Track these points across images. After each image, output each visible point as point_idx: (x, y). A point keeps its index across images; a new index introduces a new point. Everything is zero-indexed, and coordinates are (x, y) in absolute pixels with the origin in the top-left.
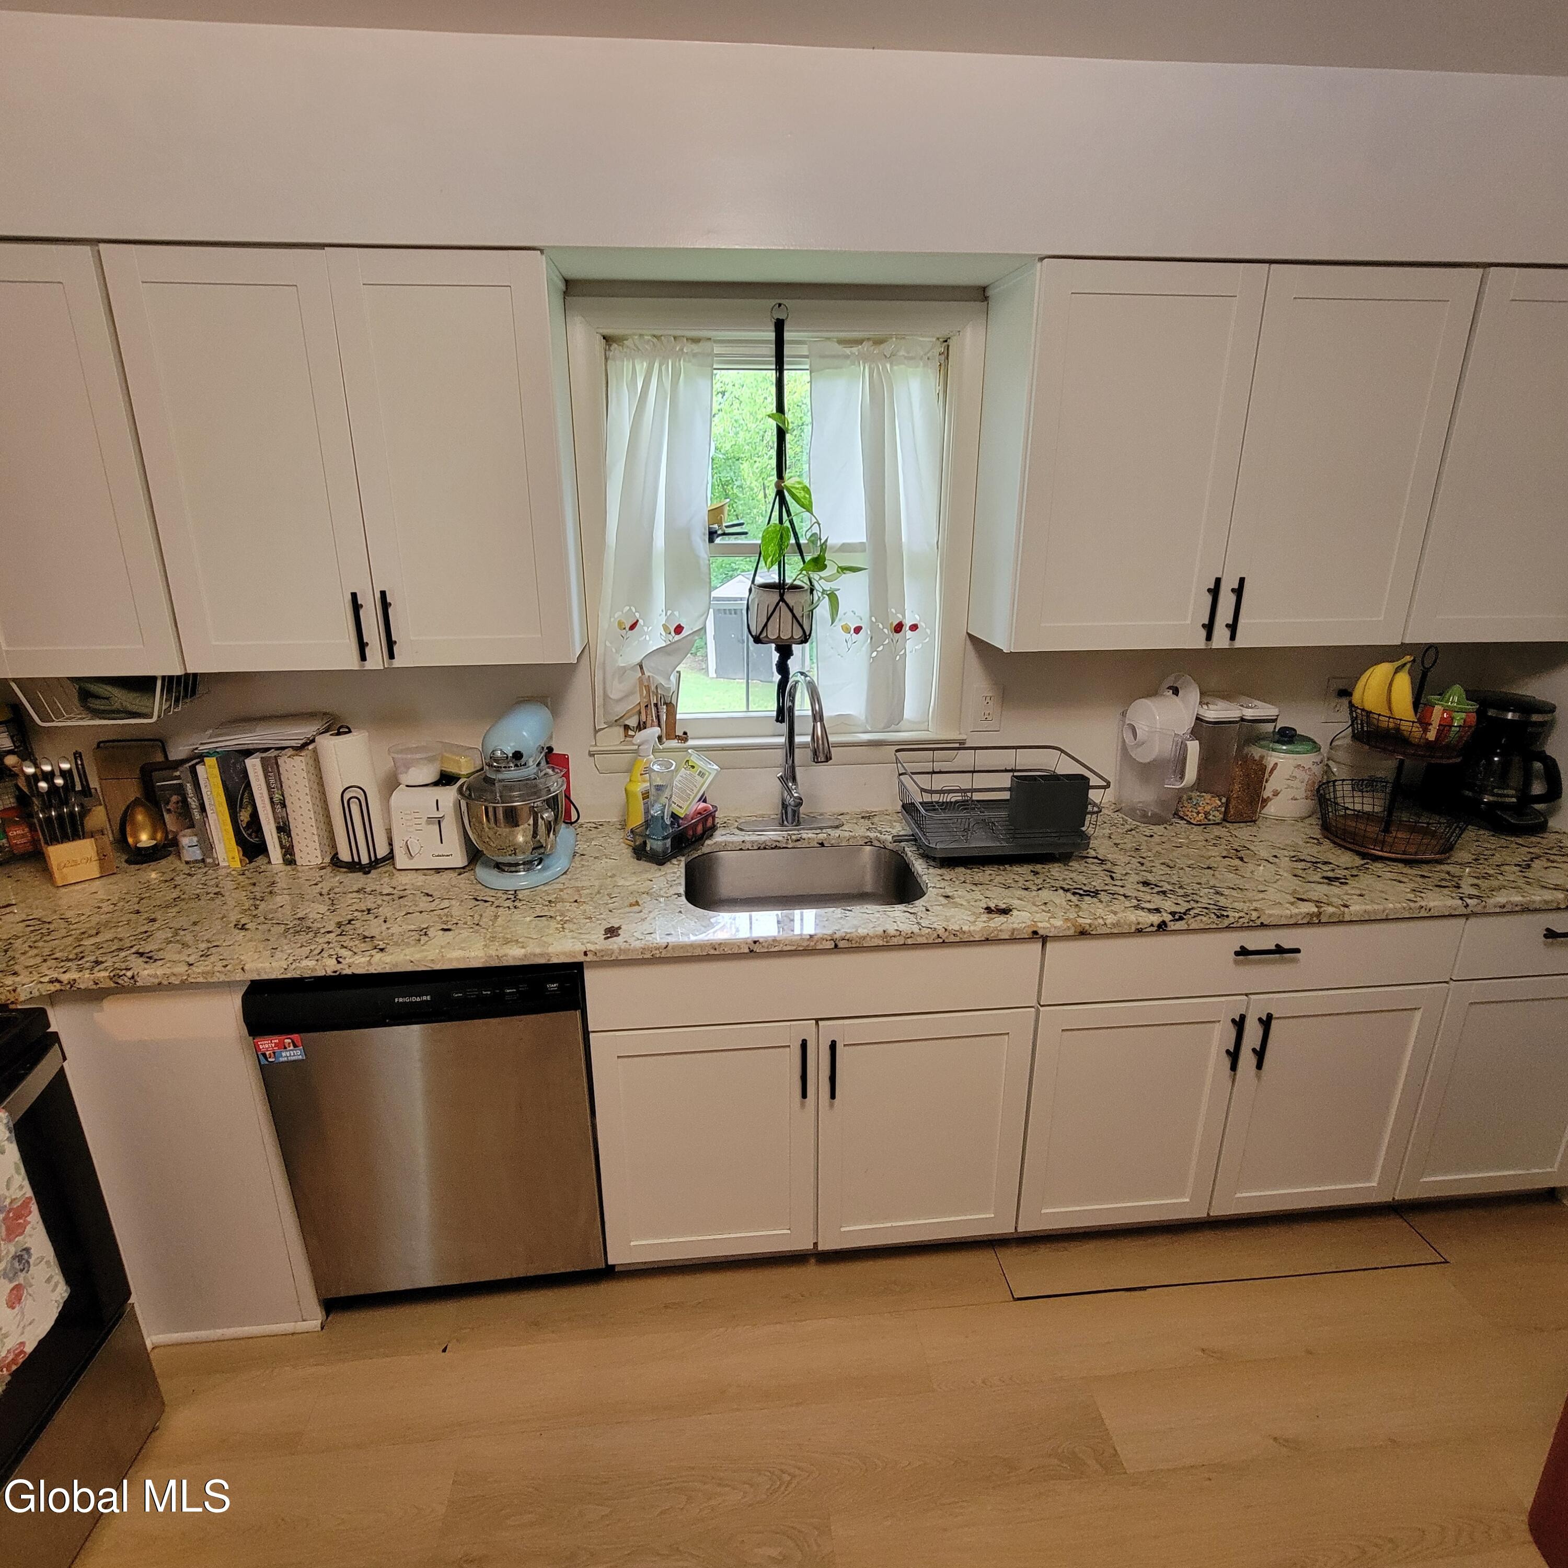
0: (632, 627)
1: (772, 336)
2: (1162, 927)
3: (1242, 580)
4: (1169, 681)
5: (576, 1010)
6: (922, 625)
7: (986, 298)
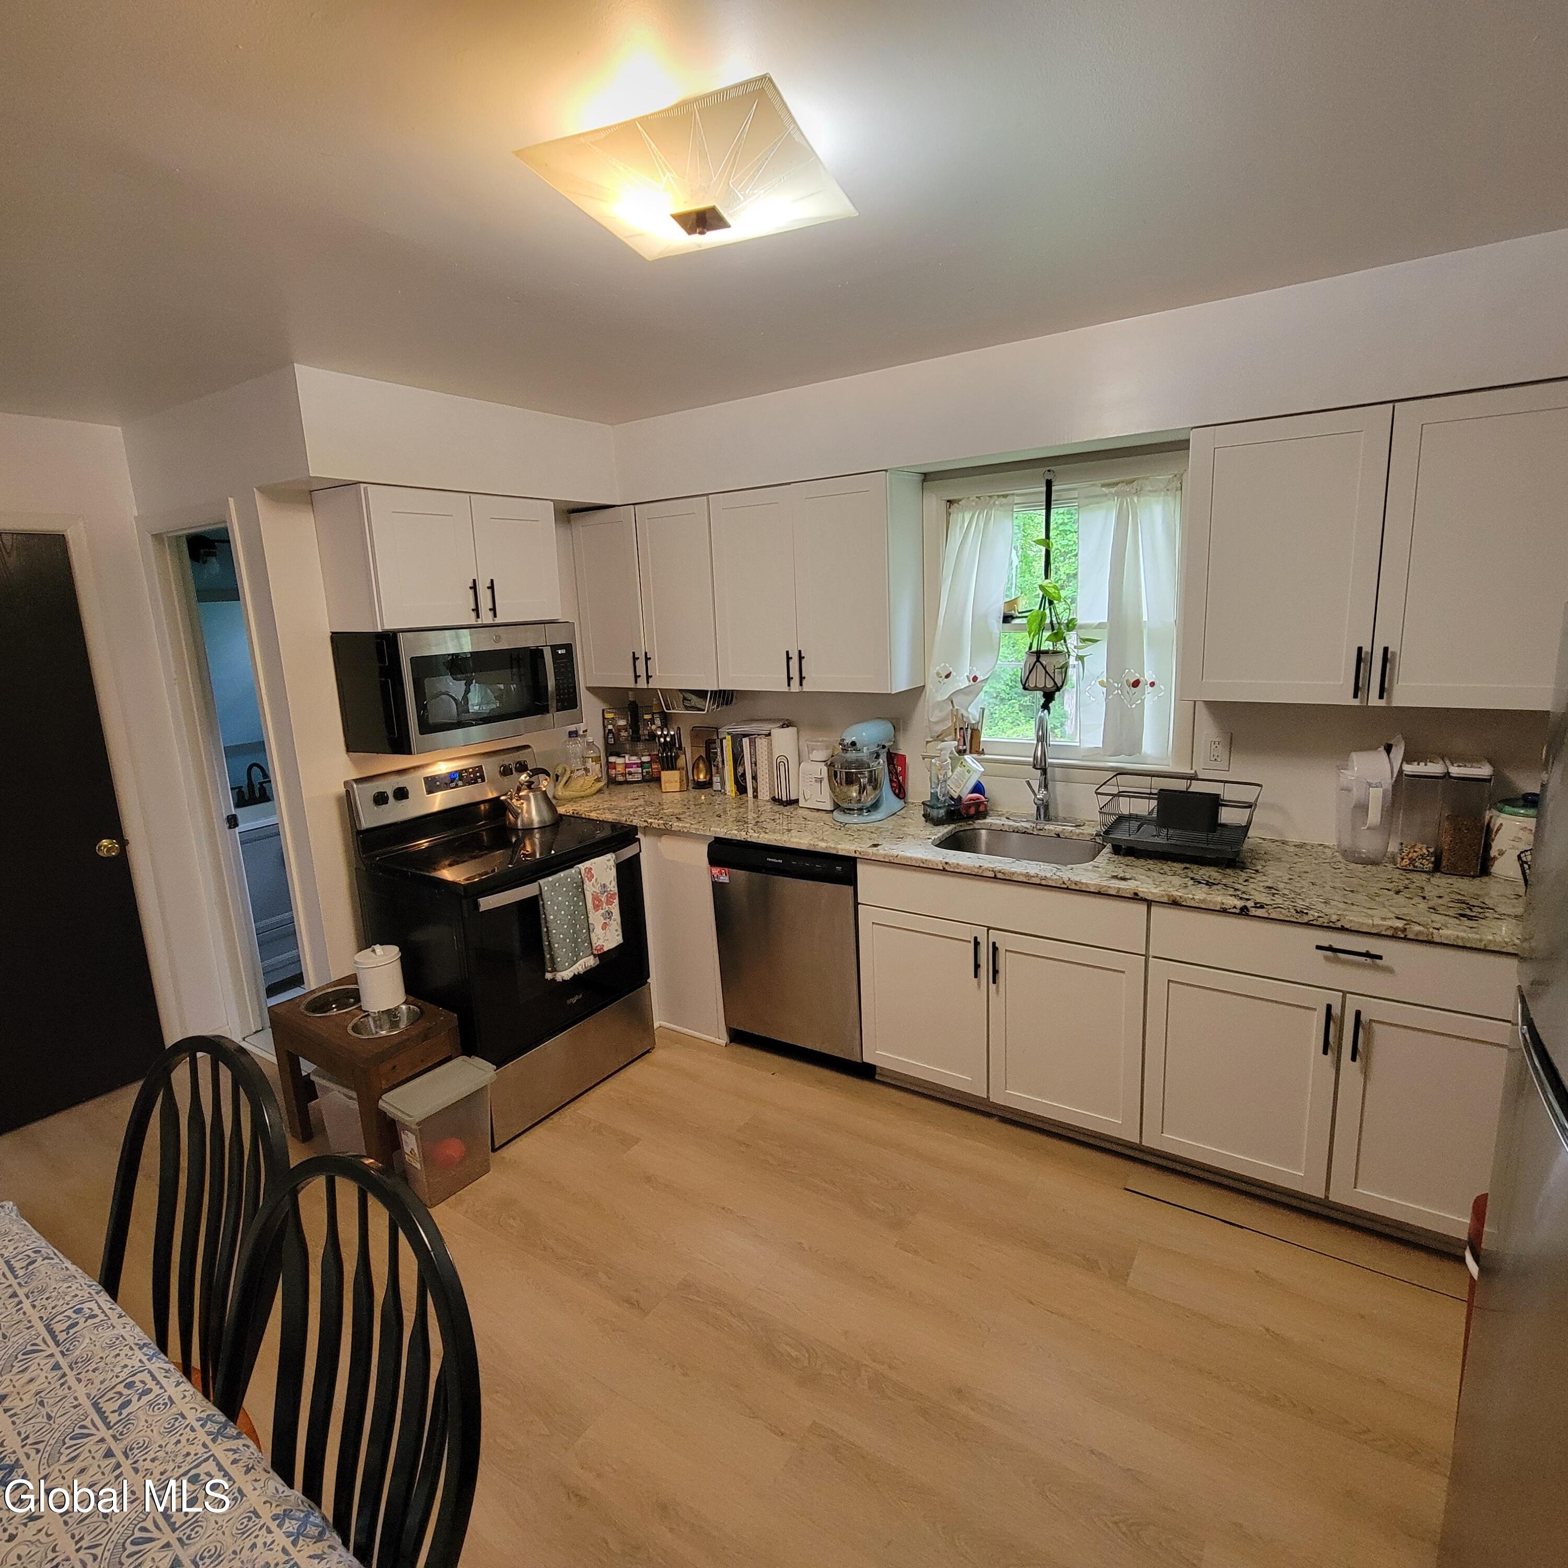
0: (947, 676)
1: (1044, 489)
2: (1244, 912)
5: (850, 885)
6: (1157, 682)
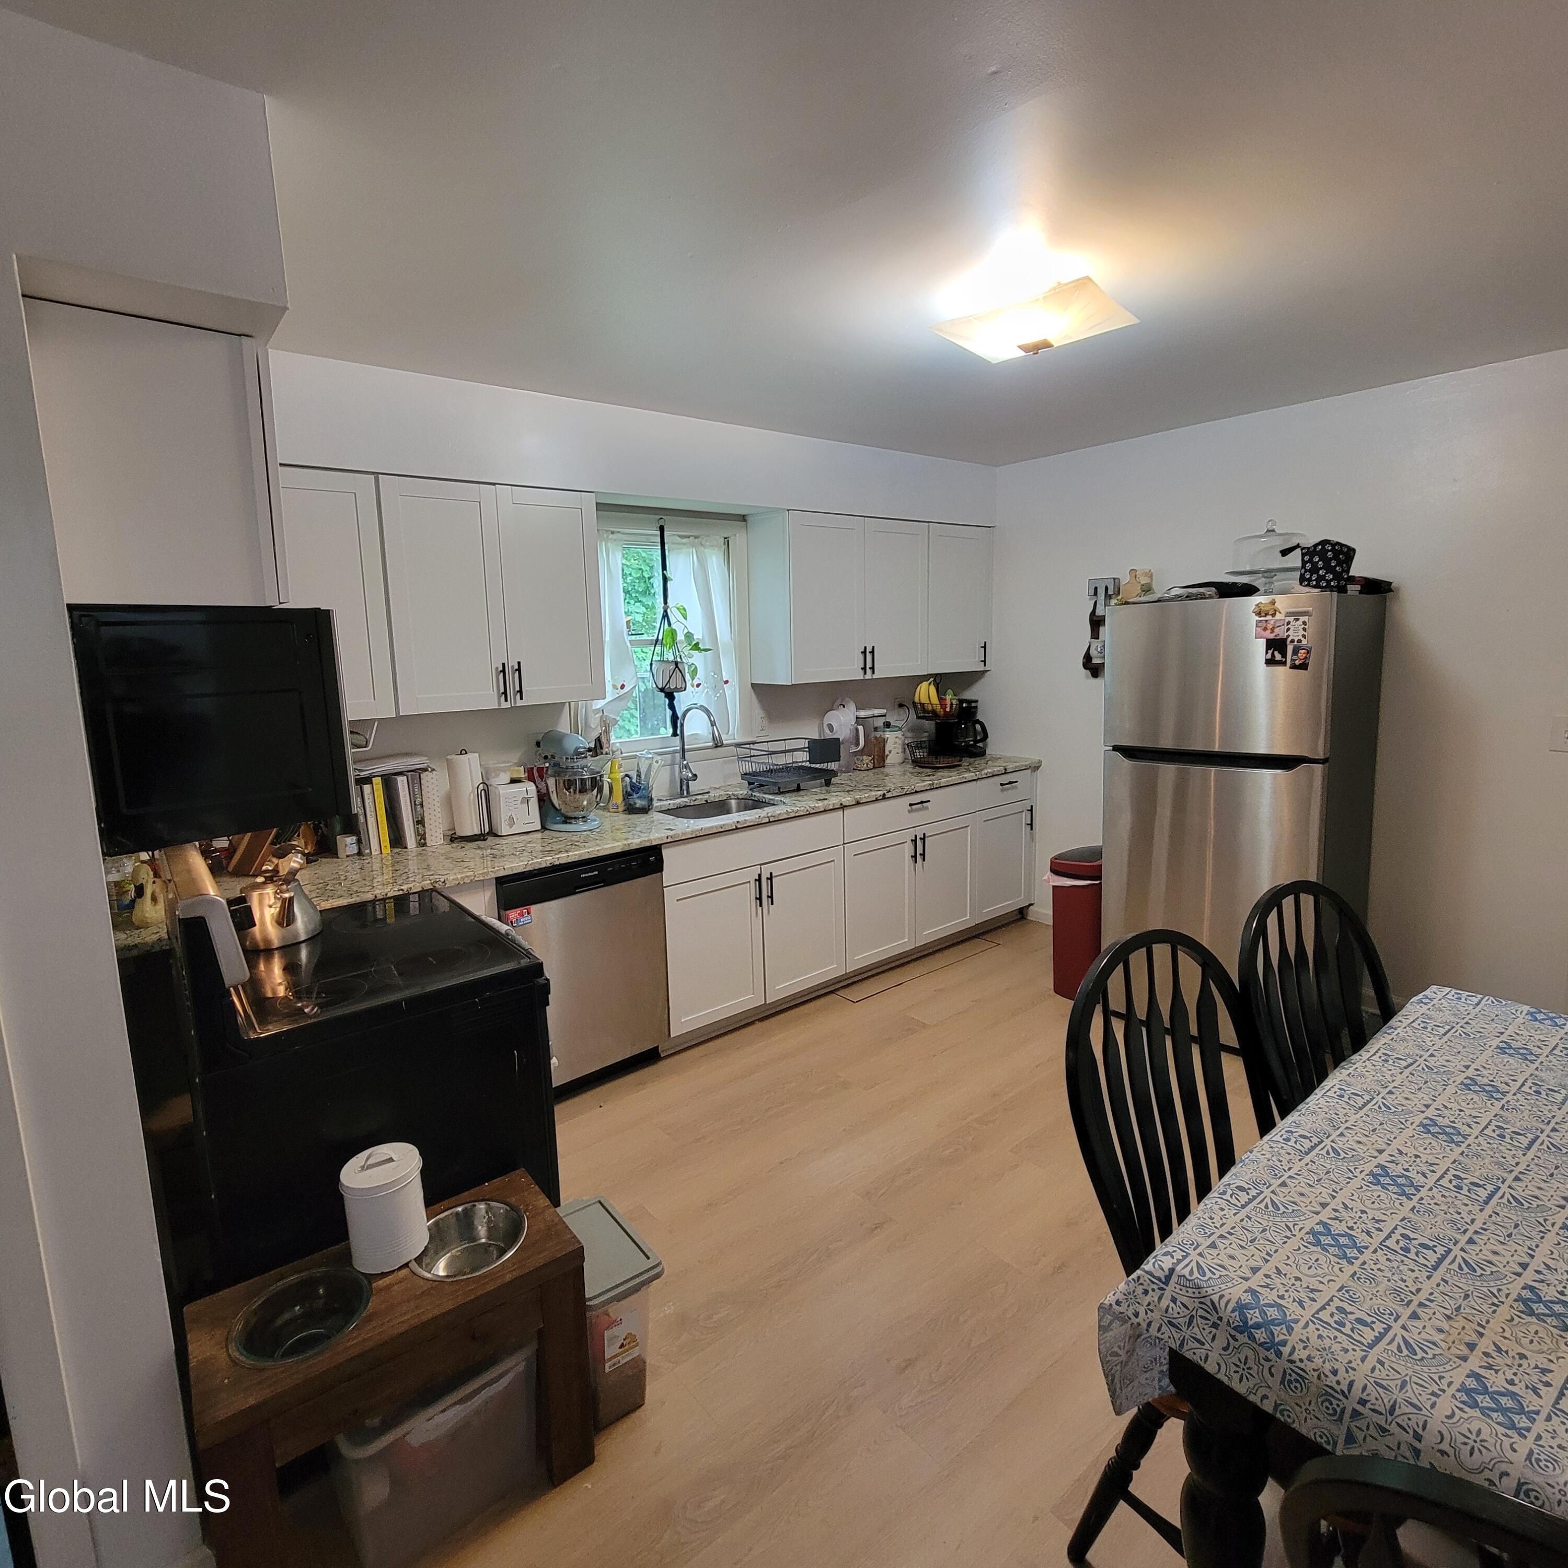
1: (659, 532)
2: (884, 797)
3: (873, 647)
4: (839, 702)
6: (730, 681)
7: (745, 520)
